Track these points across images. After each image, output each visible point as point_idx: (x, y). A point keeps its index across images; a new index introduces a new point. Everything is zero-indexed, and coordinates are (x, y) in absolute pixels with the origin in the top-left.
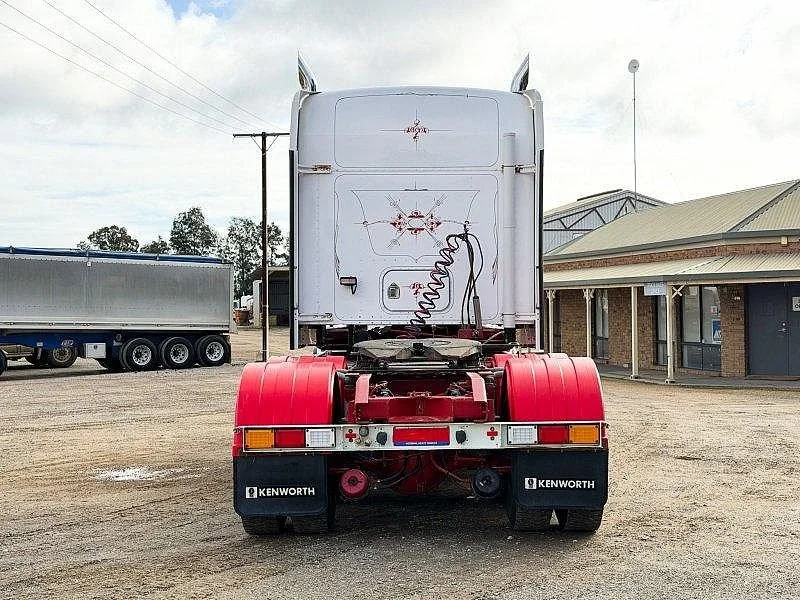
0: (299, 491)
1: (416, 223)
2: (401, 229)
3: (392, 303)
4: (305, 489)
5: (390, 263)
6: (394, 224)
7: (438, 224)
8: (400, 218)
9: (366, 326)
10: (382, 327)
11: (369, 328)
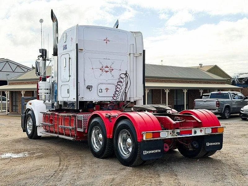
0: (156, 151)
1: (107, 69)
2: (102, 71)
3: (100, 94)
4: (158, 150)
5: (100, 82)
6: (101, 69)
7: (113, 70)
8: (102, 67)
9: (93, 101)
10: (97, 102)
11: (94, 102)
